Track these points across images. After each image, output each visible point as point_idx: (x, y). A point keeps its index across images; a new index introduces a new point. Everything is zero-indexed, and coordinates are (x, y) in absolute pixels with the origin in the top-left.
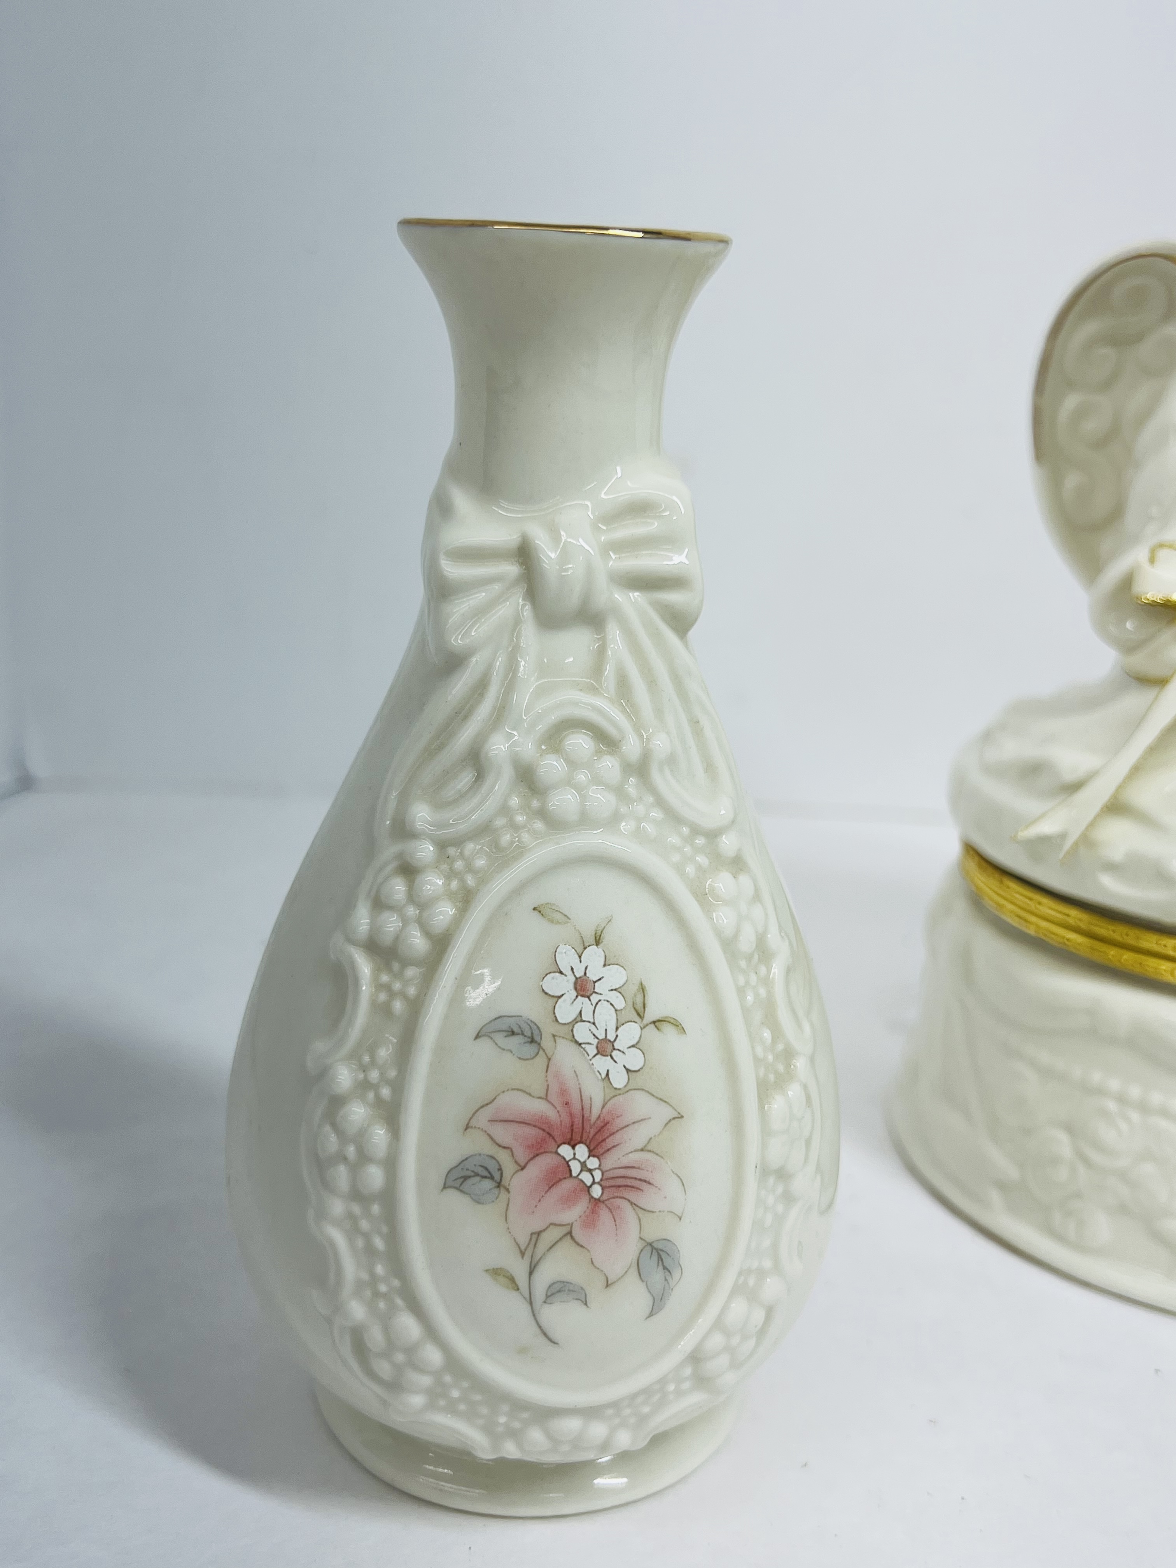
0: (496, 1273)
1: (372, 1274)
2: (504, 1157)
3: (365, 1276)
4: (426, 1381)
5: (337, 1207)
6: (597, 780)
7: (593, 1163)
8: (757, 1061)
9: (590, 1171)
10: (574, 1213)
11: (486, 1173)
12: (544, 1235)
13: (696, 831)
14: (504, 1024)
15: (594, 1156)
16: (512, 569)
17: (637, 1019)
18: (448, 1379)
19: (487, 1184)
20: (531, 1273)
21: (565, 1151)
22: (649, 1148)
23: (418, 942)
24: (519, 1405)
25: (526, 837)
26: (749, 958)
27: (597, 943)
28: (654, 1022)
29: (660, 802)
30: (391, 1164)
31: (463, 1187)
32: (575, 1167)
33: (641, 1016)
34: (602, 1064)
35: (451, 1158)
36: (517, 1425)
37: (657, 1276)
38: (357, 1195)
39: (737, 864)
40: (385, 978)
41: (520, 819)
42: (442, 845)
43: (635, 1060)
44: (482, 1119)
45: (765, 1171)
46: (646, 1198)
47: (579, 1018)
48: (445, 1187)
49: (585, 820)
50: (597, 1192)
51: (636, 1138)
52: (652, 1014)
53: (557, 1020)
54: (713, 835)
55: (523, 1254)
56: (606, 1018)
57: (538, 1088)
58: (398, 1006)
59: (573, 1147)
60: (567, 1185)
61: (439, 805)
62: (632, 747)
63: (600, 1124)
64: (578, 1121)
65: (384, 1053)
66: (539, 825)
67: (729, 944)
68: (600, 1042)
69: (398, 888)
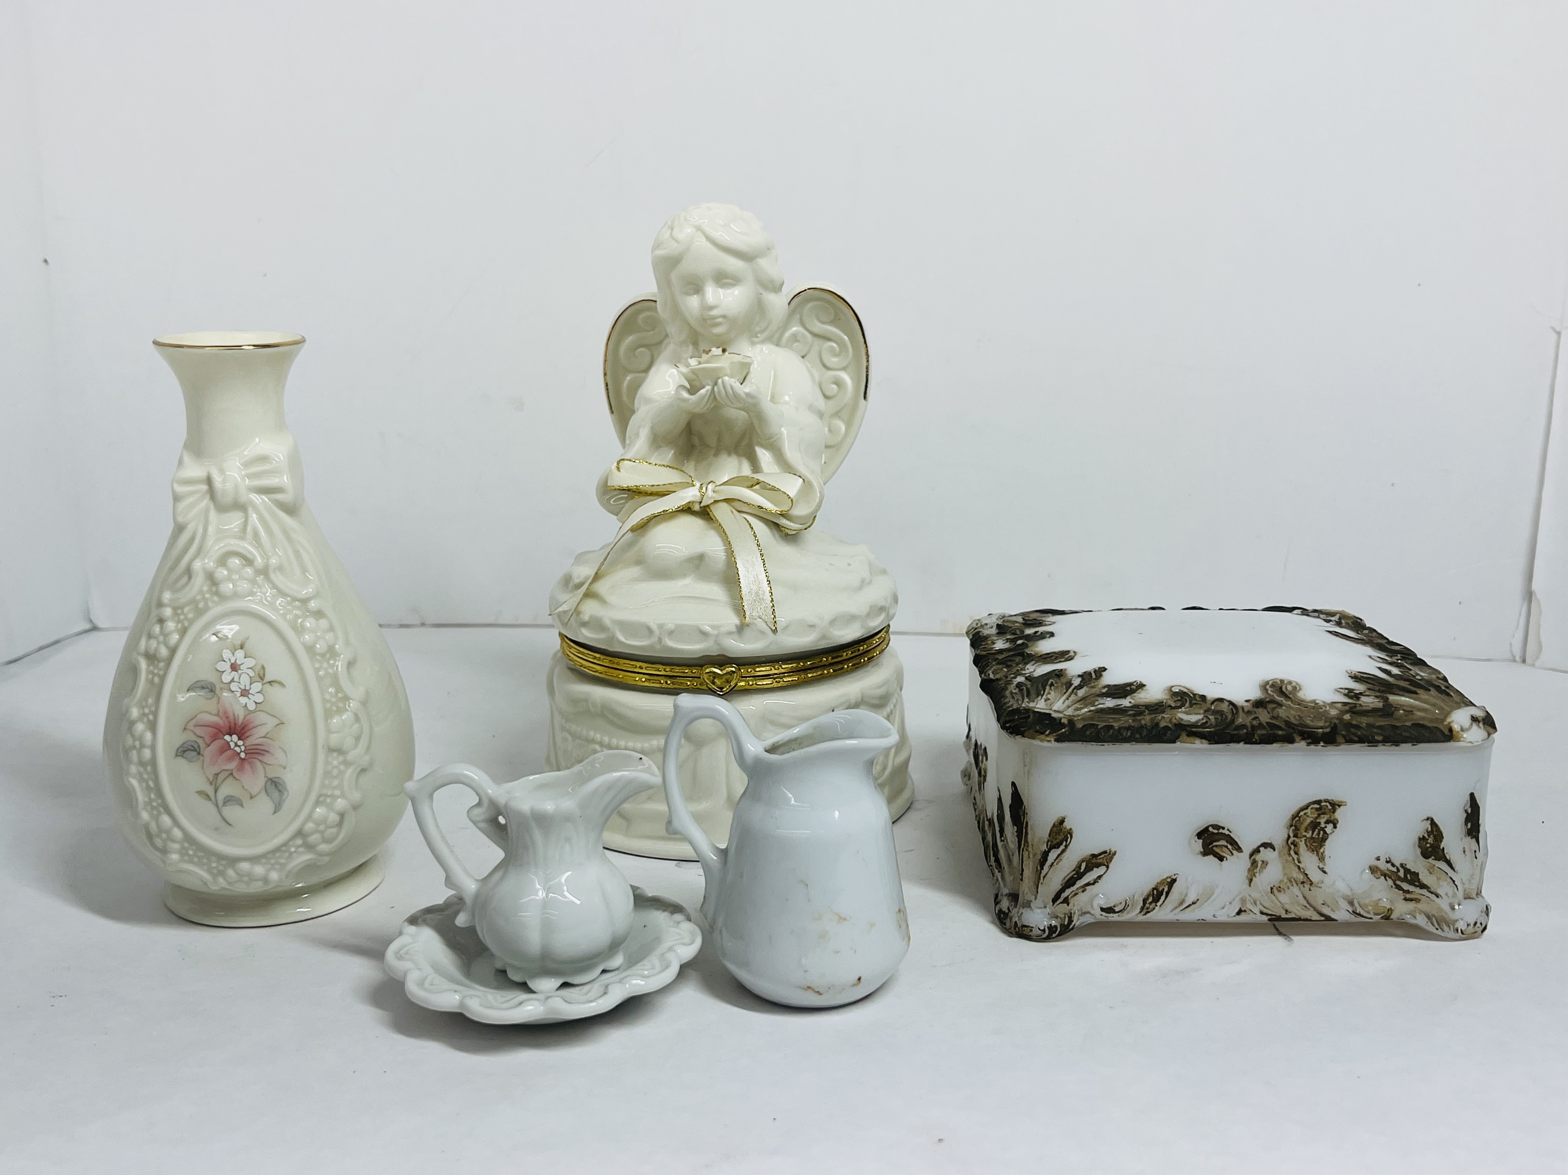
0: (200, 793)
1: (150, 798)
2: (200, 741)
3: (147, 799)
4: (176, 846)
5: (133, 769)
6: (242, 578)
7: (240, 743)
8: (325, 701)
9: (239, 746)
10: (233, 765)
11: (193, 749)
12: (220, 775)
13: (295, 599)
14: (200, 684)
15: (241, 740)
16: (205, 487)
17: (261, 680)
18: (186, 845)
19: (195, 753)
20: (216, 792)
21: (227, 738)
22: (267, 736)
23: (164, 652)
24: (221, 857)
25: (210, 604)
26: (323, 655)
27: (242, 648)
28: (269, 682)
29: (274, 586)
30: (153, 748)
31: (184, 756)
32: (232, 745)
33: (262, 679)
34: (243, 700)
35: (178, 743)
36: (221, 868)
37: (276, 794)
38: (142, 763)
39: (319, 614)
40: (151, 668)
41: (207, 596)
42: (175, 609)
43: (259, 698)
44: (191, 726)
45: (331, 750)
46: (267, 759)
47: (233, 681)
48: (177, 756)
49: (236, 595)
50: (243, 755)
51: (260, 732)
52: (268, 678)
53: (222, 682)
54: (304, 601)
55: (211, 783)
56: (245, 681)
57: (215, 712)
58: (156, 680)
59: (231, 736)
60: (229, 752)
61: (175, 591)
62: (259, 561)
63: (242, 726)
64: (233, 725)
65: (150, 701)
66: (216, 598)
67: (310, 649)
68: (242, 690)
69: (157, 629)
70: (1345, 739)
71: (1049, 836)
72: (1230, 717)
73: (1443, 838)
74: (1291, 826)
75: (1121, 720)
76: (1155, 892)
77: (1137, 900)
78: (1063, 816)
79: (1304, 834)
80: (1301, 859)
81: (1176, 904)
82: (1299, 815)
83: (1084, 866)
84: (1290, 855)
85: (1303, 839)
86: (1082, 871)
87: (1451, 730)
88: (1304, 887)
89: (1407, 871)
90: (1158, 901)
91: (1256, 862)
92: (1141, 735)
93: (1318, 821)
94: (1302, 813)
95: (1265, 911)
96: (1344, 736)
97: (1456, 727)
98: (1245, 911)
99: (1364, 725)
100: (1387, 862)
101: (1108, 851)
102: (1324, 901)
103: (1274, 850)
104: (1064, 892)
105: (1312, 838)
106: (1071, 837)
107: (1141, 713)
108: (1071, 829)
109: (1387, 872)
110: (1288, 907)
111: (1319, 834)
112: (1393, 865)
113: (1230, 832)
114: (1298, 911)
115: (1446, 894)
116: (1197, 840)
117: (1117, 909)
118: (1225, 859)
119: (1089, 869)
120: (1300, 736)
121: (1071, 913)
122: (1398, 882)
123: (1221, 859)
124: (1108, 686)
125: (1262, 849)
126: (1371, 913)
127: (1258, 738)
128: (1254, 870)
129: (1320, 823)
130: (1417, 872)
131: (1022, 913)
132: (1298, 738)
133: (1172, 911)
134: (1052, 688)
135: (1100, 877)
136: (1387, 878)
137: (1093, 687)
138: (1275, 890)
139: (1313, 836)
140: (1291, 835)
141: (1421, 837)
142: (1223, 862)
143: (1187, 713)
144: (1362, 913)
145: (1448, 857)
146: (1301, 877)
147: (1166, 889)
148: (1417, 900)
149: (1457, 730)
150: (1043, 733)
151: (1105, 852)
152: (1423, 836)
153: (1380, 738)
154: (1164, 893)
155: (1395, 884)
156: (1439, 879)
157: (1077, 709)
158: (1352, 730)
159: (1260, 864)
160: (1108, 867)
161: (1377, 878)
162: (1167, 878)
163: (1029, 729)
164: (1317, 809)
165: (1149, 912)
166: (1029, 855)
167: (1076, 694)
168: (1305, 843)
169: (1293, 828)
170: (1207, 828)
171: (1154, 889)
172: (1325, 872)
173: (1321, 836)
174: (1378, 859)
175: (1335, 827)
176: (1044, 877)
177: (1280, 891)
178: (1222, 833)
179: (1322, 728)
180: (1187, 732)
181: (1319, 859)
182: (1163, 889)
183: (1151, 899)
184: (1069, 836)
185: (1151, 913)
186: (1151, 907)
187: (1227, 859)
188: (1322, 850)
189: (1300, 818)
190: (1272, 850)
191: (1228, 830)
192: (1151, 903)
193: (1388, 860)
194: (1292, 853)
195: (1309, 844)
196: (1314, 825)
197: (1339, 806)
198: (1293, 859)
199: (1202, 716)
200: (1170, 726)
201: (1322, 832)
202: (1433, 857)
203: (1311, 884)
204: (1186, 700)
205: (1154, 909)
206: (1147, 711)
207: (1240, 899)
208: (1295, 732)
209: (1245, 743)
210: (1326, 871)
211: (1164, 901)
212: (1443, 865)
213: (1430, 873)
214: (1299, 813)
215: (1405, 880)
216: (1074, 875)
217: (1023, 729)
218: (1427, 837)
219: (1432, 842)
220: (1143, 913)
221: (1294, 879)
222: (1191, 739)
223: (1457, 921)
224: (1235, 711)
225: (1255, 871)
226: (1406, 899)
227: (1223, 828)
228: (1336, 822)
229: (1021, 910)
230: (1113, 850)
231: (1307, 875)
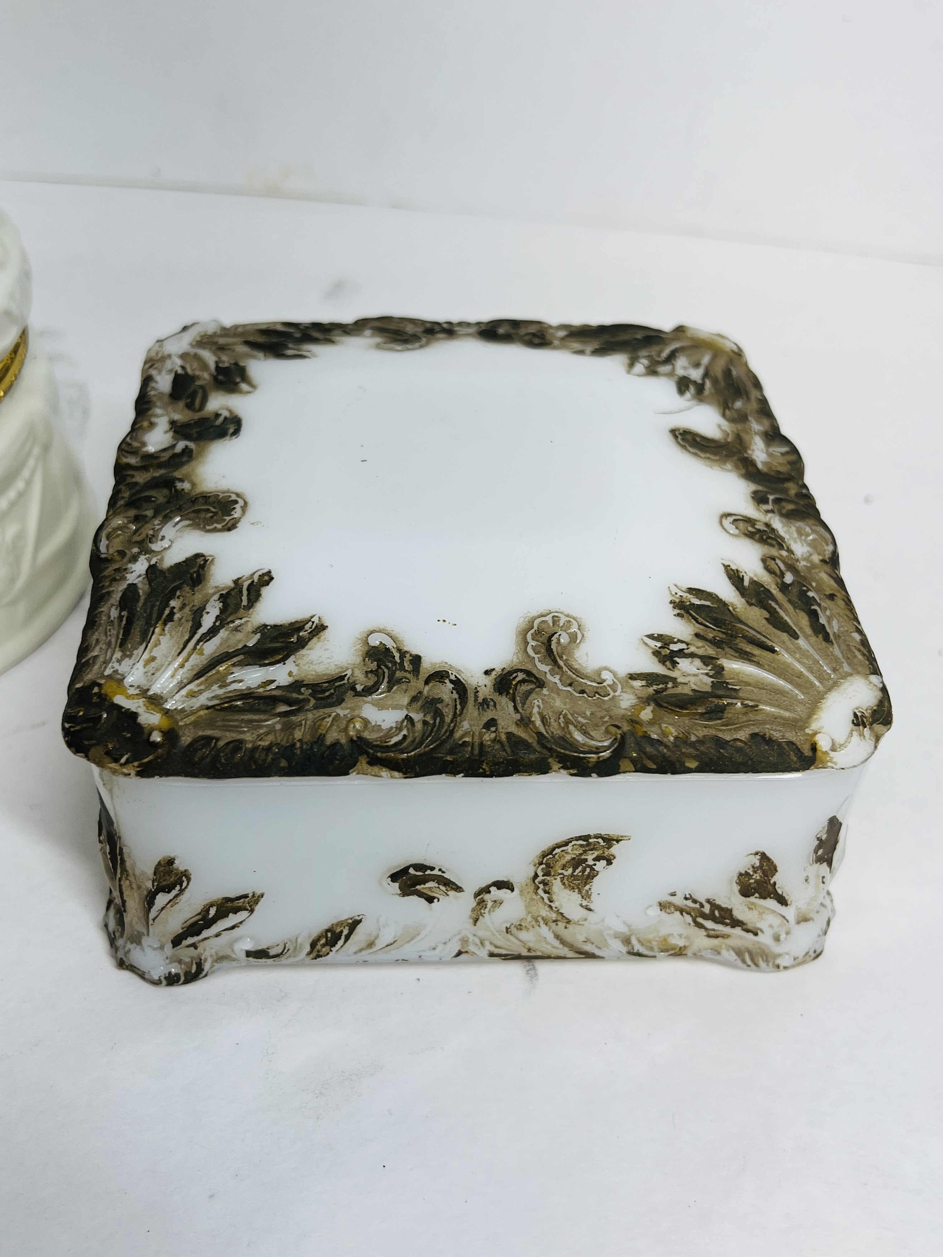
70: (635, 766)
71: (155, 874)
72: (448, 720)
73: (776, 871)
74: (541, 863)
75: (260, 727)
76: (329, 935)
77: (301, 945)
78: (172, 855)
79: (560, 871)
80: (554, 897)
81: (364, 945)
82: (554, 853)
83: (213, 911)
84: (536, 893)
85: (558, 878)
86: (210, 916)
87: (814, 748)
88: (557, 925)
89: (714, 906)
90: (334, 946)
91: (484, 901)
92: (289, 760)
93: (583, 857)
94: (557, 851)
95: (497, 951)
96: (634, 761)
97: (823, 743)
98: (467, 952)
99: (672, 739)
100: (686, 899)
101: (250, 895)
102: (586, 938)
103: (512, 890)
104: (186, 939)
105: (572, 875)
106: (189, 880)
107: (299, 706)
108: (186, 871)
109: (684, 907)
110: (531, 945)
111: (584, 871)
112: (695, 901)
113: (443, 872)
114: (547, 949)
115: (771, 926)
116: (391, 883)
117: (272, 952)
118: (436, 900)
119: (222, 914)
120: (559, 762)
121: (201, 960)
122: (700, 920)
123: (430, 900)
124: (263, 629)
125: (493, 889)
126: (656, 948)
127: (487, 769)
128: (480, 909)
129: (586, 860)
130: (729, 907)
131: (129, 951)
132: (556, 766)
133: (355, 953)
134: (169, 625)
135: (241, 923)
136: (684, 913)
137: (236, 629)
138: (514, 930)
139: (575, 874)
140: (540, 873)
141: (743, 872)
142: (433, 904)
143: (380, 706)
144: (642, 950)
145: (780, 892)
146: (554, 916)
147: (346, 932)
148: (725, 936)
149: (824, 750)
150: (116, 760)
151: (246, 896)
152: (746, 872)
153: (693, 765)
154: (343, 938)
155: (695, 921)
156: (761, 914)
157: (192, 695)
158: (649, 749)
159: (490, 904)
160: (252, 911)
161: (669, 913)
162: (347, 920)
163: (97, 744)
164: (581, 846)
165: (321, 956)
166: (131, 885)
167: (202, 654)
168: (562, 881)
169: (544, 866)
170: (408, 868)
171: (327, 931)
172: (590, 910)
173: (586, 873)
174: (673, 894)
175: (609, 863)
176: (154, 920)
177: (521, 929)
178: (429, 875)
179: (598, 750)
180: (368, 757)
181: (583, 897)
182: (342, 932)
183: (323, 941)
184: (184, 878)
185: (323, 958)
186: (324, 950)
187: (438, 901)
188: (587, 887)
189: (554, 856)
190: (509, 891)
191: (440, 870)
192: (324, 946)
193: (688, 896)
194: (540, 891)
195: (566, 882)
196: (577, 862)
197: (618, 841)
198: (543, 899)
199: (404, 713)
200: (343, 741)
201: (588, 870)
202: (757, 895)
203: (569, 921)
204: (384, 673)
205: (328, 954)
206: (313, 702)
207: (459, 940)
208: (551, 756)
209: (466, 776)
210: (592, 908)
211: (342, 947)
212: (771, 903)
213: (750, 908)
214: (554, 849)
215: (710, 917)
216: (200, 920)
217: (86, 743)
218: (751, 873)
219: (758, 878)
220: (311, 956)
221: (543, 918)
222: (376, 769)
223: (779, 955)
224: (459, 707)
225: (483, 911)
226: (709, 936)
227: (432, 869)
228: (612, 858)
229: (129, 946)
230: (258, 893)
231: (562, 914)
